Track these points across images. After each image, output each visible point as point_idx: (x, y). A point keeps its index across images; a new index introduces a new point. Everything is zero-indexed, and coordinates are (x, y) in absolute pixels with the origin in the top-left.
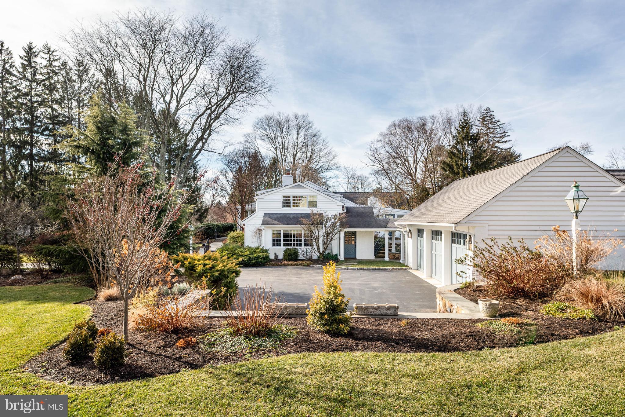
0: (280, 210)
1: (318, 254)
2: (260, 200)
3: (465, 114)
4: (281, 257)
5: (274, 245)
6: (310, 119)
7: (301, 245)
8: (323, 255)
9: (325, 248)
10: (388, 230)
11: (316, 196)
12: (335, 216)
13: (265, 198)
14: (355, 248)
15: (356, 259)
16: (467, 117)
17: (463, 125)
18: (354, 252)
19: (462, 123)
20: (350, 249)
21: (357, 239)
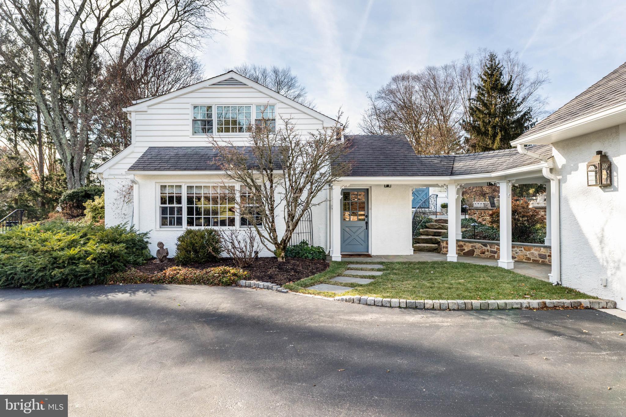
0: (187, 139)
1: (273, 247)
2: (139, 117)
3: (492, 57)
4: (173, 253)
5: (164, 222)
6: (293, 73)
7: (232, 222)
8: (284, 248)
9: (290, 231)
10: (455, 181)
11: (272, 106)
12: (318, 143)
13: (150, 111)
14: (367, 228)
15: (369, 256)
16: (494, 61)
17: (490, 72)
18: (363, 239)
19: (488, 68)
20: (354, 233)
21: (371, 209)
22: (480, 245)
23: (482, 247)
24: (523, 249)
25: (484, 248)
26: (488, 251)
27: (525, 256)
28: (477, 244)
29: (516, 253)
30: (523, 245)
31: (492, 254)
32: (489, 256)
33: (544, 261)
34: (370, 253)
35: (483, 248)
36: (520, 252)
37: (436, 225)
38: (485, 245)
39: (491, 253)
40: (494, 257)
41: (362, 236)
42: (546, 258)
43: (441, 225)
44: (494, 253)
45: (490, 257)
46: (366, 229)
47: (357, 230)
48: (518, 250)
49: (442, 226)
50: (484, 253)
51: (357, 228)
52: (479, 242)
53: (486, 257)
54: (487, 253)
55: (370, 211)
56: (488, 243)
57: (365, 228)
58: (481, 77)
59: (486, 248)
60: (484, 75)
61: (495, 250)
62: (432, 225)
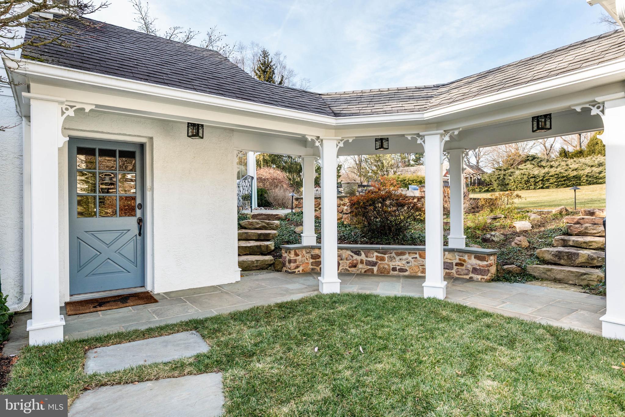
10: (340, 130)
14: (141, 232)
15: (148, 297)
16: (267, 58)
17: (263, 68)
18: (132, 258)
19: (262, 64)
20: (108, 245)
21: (152, 189)
22: (349, 252)
23: (352, 257)
24: (417, 256)
25: (356, 257)
26: (362, 262)
27: (421, 267)
28: (344, 251)
29: (408, 263)
30: (418, 249)
31: (369, 267)
32: (363, 271)
33: (450, 273)
34: (149, 288)
35: (354, 258)
36: (413, 260)
37: (258, 223)
38: (358, 253)
39: (367, 264)
40: (373, 272)
41: (129, 251)
42: (452, 269)
43: (266, 223)
44: (373, 266)
45: (365, 271)
46: (140, 234)
47: (116, 239)
48: (410, 258)
49: (268, 224)
50: (355, 266)
51: (116, 235)
52: (347, 249)
53: (358, 272)
54: (360, 266)
55: (148, 194)
56: (363, 249)
57: (137, 232)
58: (255, 72)
59: (359, 258)
60: (258, 70)
61: (374, 259)
62: (251, 224)
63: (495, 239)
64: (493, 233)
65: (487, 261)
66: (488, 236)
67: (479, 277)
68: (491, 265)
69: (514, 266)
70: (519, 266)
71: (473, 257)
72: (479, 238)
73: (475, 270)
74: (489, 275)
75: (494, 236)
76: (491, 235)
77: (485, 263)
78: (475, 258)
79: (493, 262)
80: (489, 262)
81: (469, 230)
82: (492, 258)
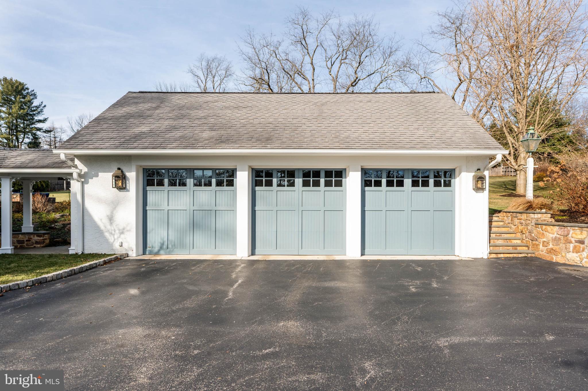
63: (57, 227)
64: (56, 224)
65: (43, 237)
66: (53, 225)
67: (39, 246)
68: (46, 239)
69: (60, 239)
70: (63, 239)
71: (36, 236)
72: (47, 227)
73: (37, 243)
74: (45, 244)
75: (56, 225)
76: (55, 225)
77: (42, 238)
78: (37, 236)
79: (47, 237)
80: (45, 238)
81: (42, 223)
82: (46, 235)
